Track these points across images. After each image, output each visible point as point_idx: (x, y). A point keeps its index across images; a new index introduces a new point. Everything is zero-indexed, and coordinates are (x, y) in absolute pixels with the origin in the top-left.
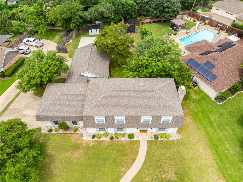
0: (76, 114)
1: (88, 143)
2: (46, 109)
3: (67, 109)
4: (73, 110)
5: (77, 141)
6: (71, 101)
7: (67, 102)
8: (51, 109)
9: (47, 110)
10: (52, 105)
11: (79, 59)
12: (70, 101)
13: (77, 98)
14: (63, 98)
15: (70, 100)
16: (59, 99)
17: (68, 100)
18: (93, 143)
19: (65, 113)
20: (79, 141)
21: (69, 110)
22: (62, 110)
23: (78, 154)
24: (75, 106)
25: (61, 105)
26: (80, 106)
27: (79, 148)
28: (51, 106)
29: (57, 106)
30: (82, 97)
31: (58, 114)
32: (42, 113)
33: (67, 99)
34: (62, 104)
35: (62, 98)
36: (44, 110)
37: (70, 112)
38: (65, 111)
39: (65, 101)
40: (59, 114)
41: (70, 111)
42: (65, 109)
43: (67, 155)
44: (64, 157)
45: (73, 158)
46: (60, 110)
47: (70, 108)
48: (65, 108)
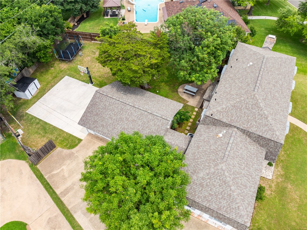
0: (261, 159)
1: (277, 175)
2: (243, 201)
3: (252, 168)
4: (255, 160)
5: (272, 188)
6: (240, 156)
7: (240, 161)
8: (245, 192)
9: (245, 200)
10: (238, 188)
11: (118, 124)
12: (240, 158)
13: (239, 146)
14: (233, 165)
15: (238, 157)
16: (232, 172)
17: (238, 159)
18: (279, 169)
19: (256, 173)
20: (273, 185)
21: (253, 166)
22: (251, 176)
23: (294, 192)
24: (249, 154)
25: (243, 173)
26: (251, 148)
27: (285, 189)
28: (239, 191)
29: (242, 181)
30: (238, 138)
31: (255, 185)
32: (247, 211)
33: (236, 159)
34: (242, 171)
35: (232, 167)
36: (244, 205)
37: (257, 167)
38: (253, 173)
39: (237, 165)
40: (256, 183)
41: (255, 165)
42: (251, 170)
43: (294, 209)
44: (298, 214)
45: (299, 202)
46: (249, 179)
47: (251, 163)
48: (248, 169)
